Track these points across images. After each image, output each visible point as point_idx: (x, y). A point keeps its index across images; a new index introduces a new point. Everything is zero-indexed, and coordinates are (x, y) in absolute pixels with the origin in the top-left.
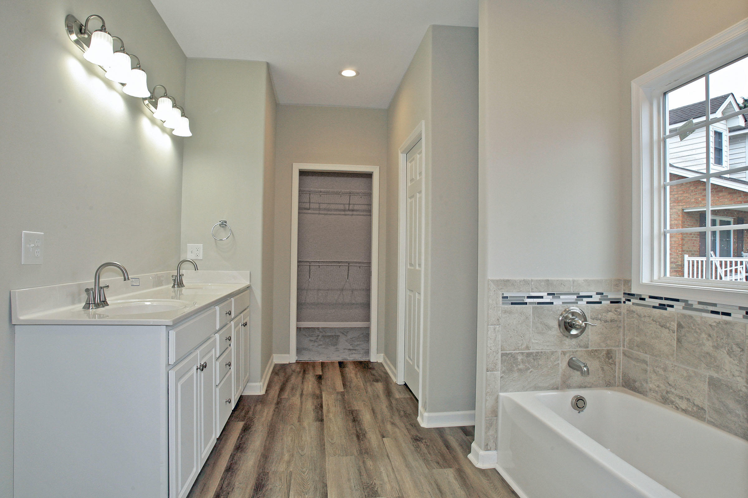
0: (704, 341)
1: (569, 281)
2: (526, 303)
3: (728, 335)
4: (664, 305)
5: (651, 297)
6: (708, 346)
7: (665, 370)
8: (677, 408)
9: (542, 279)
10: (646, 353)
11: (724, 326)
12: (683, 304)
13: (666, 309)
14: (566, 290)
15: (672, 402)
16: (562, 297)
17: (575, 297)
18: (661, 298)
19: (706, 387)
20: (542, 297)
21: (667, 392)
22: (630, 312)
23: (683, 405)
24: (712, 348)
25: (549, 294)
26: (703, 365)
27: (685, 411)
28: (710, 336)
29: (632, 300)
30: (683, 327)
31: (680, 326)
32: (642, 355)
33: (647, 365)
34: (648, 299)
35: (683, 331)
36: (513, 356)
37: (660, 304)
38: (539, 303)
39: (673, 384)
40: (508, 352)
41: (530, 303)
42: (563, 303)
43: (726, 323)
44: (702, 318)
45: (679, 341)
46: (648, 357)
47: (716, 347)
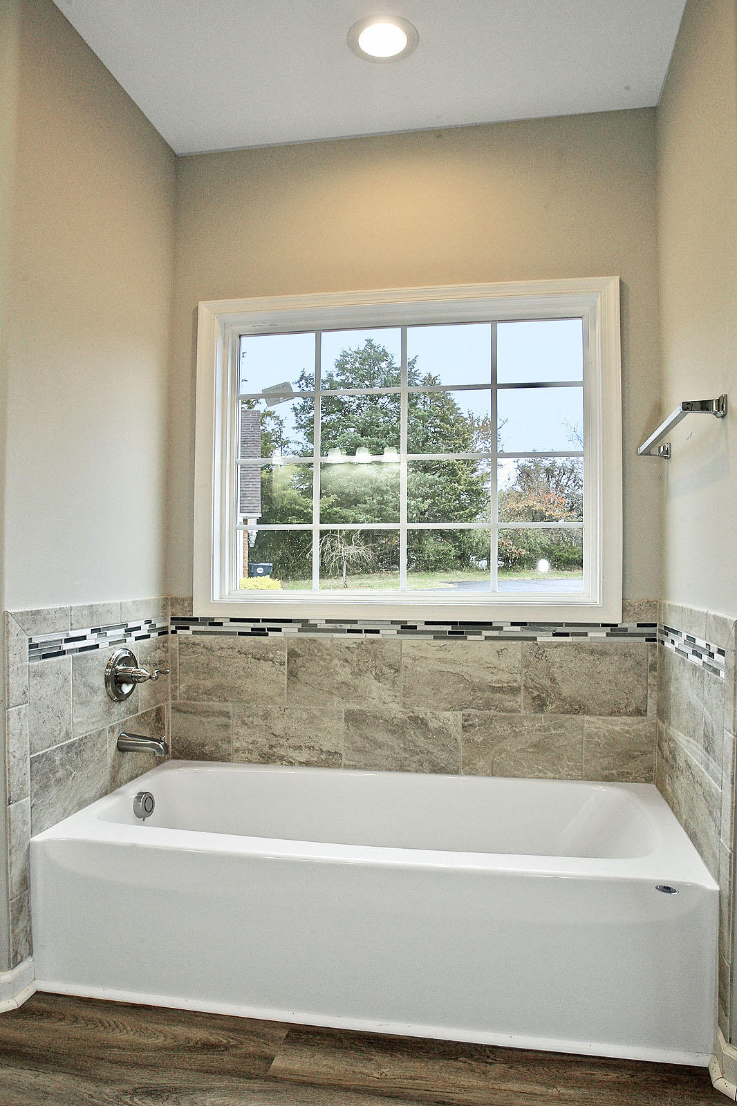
0: (337, 669)
1: (117, 604)
2: (63, 653)
3: (376, 657)
4: (264, 629)
5: (232, 620)
6: (344, 674)
7: (266, 717)
8: (291, 764)
9: (83, 604)
10: (226, 701)
11: (370, 646)
12: (300, 625)
13: (267, 635)
14: (112, 622)
15: (282, 758)
16: (109, 633)
17: (122, 631)
18: (257, 620)
19: (342, 724)
20: (84, 638)
21: (271, 747)
22: (185, 644)
23: (303, 756)
24: (350, 676)
25: (93, 631)
26: (336, 699)
27: (307, 764)
28: (347, 661)
29: (191, 627)
30: (298, 656)
31: (293, 655)
32: (217, 705)
33: (229, 717)
34: (227, 624)
35: (299, 661)
36: (48, 758)
37: (252, 629)
38: (82, 649)
39: (283, 734)
40: (40, 753)
41: (71, 651)
42: (111, 643)
43: (373, 642)
44: (332, 640)
45: (292, 674)
46: (229, 707)
47: (358, 673)
